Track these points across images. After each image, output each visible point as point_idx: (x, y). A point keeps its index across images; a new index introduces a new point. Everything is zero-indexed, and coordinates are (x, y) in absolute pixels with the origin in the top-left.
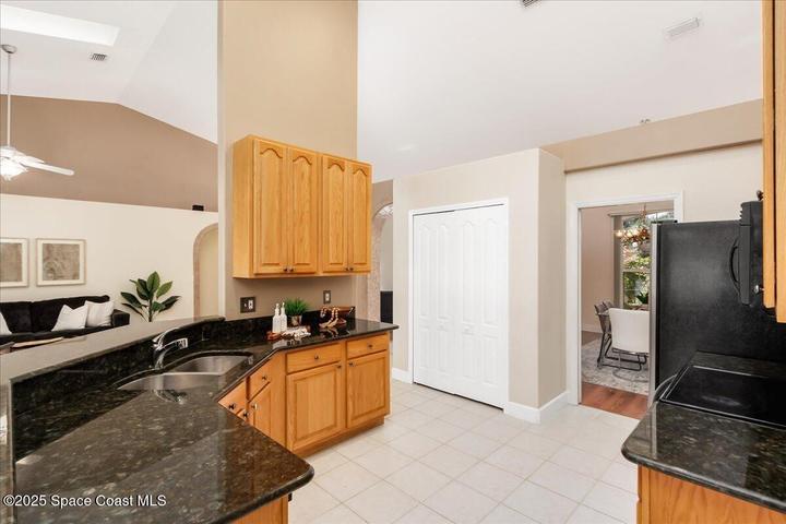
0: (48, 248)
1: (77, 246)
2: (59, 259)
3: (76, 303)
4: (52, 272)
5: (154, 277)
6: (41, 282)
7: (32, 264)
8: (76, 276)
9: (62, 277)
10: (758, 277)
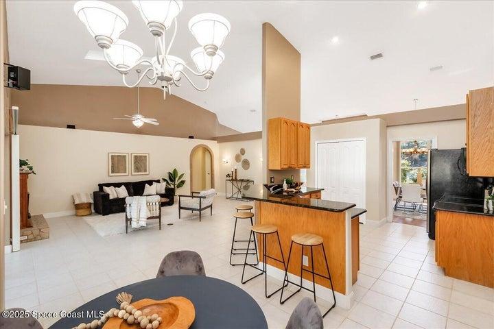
0: (136, 157)
1: (146, 156)
2: (140, 162)
3: (150, 183)
4: (137, 169)
5: (175, 171)
6: (133, 173)
7: (130, 164)
8: (145, 171)
9: (141, 171)
10: (465, 167)
